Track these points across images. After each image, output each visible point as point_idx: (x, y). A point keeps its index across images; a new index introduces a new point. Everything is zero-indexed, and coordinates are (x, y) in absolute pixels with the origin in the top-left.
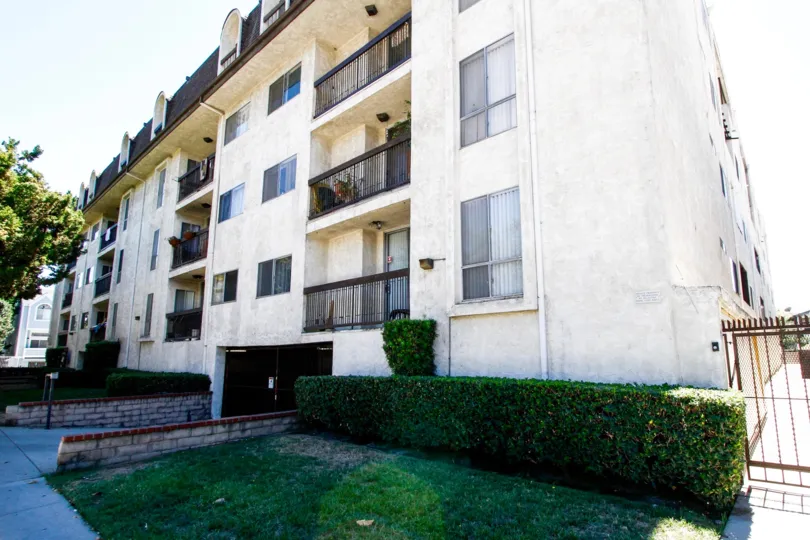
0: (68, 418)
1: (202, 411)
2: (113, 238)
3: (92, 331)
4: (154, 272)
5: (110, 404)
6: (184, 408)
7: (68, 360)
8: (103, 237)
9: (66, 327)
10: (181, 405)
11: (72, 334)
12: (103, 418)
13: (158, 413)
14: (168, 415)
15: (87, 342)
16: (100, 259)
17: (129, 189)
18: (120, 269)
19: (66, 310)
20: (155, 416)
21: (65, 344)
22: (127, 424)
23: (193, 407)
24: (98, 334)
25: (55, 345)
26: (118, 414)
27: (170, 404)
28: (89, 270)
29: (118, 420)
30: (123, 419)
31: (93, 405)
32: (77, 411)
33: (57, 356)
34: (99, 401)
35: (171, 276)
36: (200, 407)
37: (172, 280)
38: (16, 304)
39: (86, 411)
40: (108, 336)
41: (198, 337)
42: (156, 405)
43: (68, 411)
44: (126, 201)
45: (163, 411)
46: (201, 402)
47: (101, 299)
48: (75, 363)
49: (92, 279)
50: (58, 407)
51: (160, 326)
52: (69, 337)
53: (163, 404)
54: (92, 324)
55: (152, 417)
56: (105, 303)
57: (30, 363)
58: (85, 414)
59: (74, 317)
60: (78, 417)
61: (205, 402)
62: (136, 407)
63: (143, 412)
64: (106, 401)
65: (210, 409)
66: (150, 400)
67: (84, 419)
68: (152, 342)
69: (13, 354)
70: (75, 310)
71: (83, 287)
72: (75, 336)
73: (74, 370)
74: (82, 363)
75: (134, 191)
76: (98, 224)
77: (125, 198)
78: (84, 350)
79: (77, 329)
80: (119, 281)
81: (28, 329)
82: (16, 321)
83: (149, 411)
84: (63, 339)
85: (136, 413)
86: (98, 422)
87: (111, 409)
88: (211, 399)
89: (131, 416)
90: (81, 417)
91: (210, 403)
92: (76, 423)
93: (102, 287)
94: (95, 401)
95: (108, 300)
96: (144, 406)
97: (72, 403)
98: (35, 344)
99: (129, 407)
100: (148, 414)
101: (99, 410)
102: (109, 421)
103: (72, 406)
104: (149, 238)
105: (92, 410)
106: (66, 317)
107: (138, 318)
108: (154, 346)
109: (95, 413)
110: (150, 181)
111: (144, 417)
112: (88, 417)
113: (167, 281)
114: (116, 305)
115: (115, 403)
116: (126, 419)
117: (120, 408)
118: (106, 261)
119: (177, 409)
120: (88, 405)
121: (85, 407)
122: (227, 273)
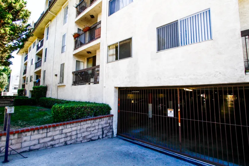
0: (25, 144)
1: (109, 127)
2: (42, 45)
3: (35, 83)
4: (64, 54)
5: (57, 128)
6: (100, 127)
7: (25, 94)
8: (38, 46)
9: (24, 82)
10: (99, 125)
11: (27, 84)
12: (53, 140)
13: (87, 131)
14: (92, 132)
15: (33, 86)
16: (37, 54)
17: (48, 22)
18: (46, 56)
19: (24, 76)
20: (86, 134)
21: (24, 88)
22: (68, 143)
23: (105, 125)
24: (37, 83)
25: (21, 88)
26: (63, 136)
27: (93, 125)
28: (32, 60)
29: (62, 140)
30: (66, 139)
31: (45, 131)
32: (33, 137)
33: (21, 92)
34: (50, 127)
35: (74, 54)
36: (108, 125)
37: (75, 55)
38: (9, 75)
39: (39, 136)
40: (41, 84)
41: (96, 82)
42: (86, 126)
43: (25, 138)
44: (47, 28)
45: (90, 129)
46: (108, 122)
47: (38, 69)
48: (28, 95)
49: (34, 62)
50: (16, 136)
51: (69, 78)
52: (26, 85)
53: (89, 125)
54: (34, 80)
55: (83, 135)
56: (40, 71)
57: (14, 94)
58: (39, 140)
59: (27, 78)
60: (33, 143)
61: (110, 121)
62: (74, 129)
63: (78, 132)
64: (54, 127)
65: (112, 125)
66: (82, 123)
67: (39, 143)
68: (65, 86)
69: (8, 91)
70: (28, 75)
71: (30, 67)
72: (28, 85)
73: (28, 97)
74: (31, 95)
75: (51, 23)
76: (35, 41)
77: (47, 27)
78: (32, 89)
79: (28, 82)
80: (45, 61)
81: (13, 83)
82: (9, 81)
83: (82, 131)
84: (24, 86)
85: (74, 133)
86: (49, 144)
87: (58, 132)
88: (112, 119)
89: (71, 136)
90: (36, 142)
91: (112, 122)
92: (32, 148)
93: (38, 65)
94: (46, 128)
95: (41, 69)
96: (79, 127)
97: (28, 131)
98: (15, 88)
99: (70, 130)
100: (81, 133)
101: (49, 134)
102: (57, 142)
103: (29, 134)
104: (60, 39)
105: (45, 135)
106: (24, 78)
107: (56, 75)
108: (66, 87)
109: (47, 137)
110: (59, 15)
111: (79, 136)
112: (41, 141)
113: (72, 56)
114: (45, 71)
115: (61, 128)
116: (69, 138)
117: (64, 131)
118: (39, 55)
119: (97, 127)
120: (41, 132)
121: (39, 133)
122: (120, 42)
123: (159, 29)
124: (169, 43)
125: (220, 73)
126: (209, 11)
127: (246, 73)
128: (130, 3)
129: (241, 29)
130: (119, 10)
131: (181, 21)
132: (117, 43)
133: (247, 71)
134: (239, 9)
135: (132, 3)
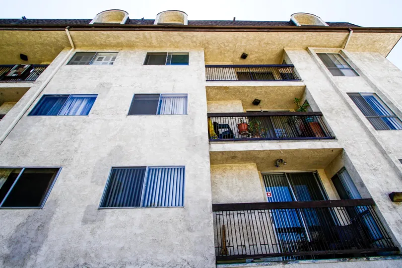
122: (27, 169)
123: (115, 170)
124: (125, 197)
125: (188, 263)
126: (184, 169)
127: (218, 265)
128: (82, 114)
129: (213, 201)
130: (56, 115)
131: (150, 170)
132: (20, 169)
133: (218, 262)
134: (211, 177)
135: (85, 117)
